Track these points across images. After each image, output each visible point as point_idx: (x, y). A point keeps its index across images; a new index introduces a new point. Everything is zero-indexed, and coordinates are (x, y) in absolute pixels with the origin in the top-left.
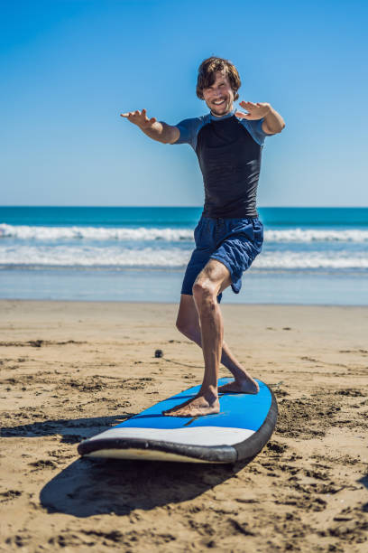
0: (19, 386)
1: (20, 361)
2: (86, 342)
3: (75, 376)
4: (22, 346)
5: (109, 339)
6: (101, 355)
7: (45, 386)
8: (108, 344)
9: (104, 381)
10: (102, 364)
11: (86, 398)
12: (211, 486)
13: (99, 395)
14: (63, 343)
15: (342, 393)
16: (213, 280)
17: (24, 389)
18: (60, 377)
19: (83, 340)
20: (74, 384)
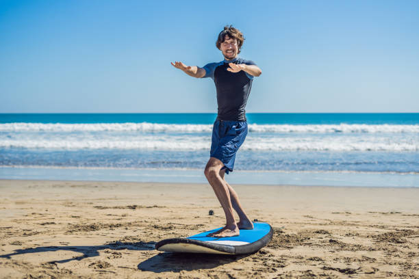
0: (123, 227)
1: (123, 216)
2: (165, 207)
3: (157, 223)
4: (124, 208)
5: (181, 205)
6: (173, 214)
7: (139, 228)
8: (179, 208)
9: (175, 226)
10: (174, 218)
11: (163, 232)
12: (222, 264)
13: (171, 232)
14: (150, 207)
15: (318, 232)
17: (127, 229)
18: (148, 224)
19: (163, 206)
20: (156, 227)
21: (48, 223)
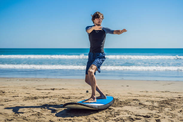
0: (49, 98)
1: (49, 93)
2: (67, 89)
3: (64, 96)
4: (49, 90)
5: (74, 88)
6: (71, 92)
7: (55, 98)
8: (73, 89)
9: (71, 97)
10: (71, 94)
11: (66, 100)
13: (70, 100)
14: (61, 89)
15: (134, 100)
16: (93, 69)
18: (60, 96)
20: (63, 98)
21: (15, 96)
